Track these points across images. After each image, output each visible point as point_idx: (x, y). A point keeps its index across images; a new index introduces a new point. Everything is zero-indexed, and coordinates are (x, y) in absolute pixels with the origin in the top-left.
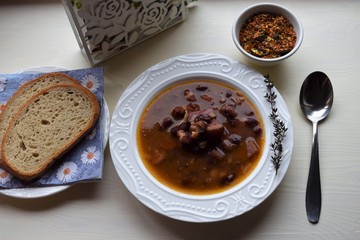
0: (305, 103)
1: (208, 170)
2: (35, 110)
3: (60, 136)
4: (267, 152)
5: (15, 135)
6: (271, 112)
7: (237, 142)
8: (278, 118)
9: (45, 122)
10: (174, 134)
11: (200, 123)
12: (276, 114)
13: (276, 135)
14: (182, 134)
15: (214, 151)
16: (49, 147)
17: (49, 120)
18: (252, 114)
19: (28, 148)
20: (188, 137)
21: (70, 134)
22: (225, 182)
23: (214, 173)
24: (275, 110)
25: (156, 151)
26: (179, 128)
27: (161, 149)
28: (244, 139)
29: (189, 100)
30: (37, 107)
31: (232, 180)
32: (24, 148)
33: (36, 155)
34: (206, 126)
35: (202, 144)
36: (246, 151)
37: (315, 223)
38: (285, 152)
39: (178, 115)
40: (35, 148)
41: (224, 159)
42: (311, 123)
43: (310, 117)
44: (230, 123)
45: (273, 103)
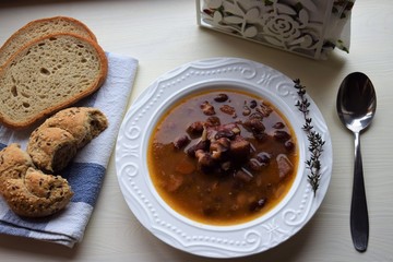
0: (344, 111)
1: (234, 196)
2: (37, 54)
3: (58, 90)
4: (302, 170)
5: (9, 76)
6: (304, 123)
7: (266, 161)
8: (313, 130)
9: (44, 71)
10: (192, 155)
11: (222, 140)
12: (311, 125)
13: (311, 150)
14: (201, 155)
15: (239, 172)
16: (42, 100)
17: (50, 70)
18: (282, 126)
19: (20, 95)
20: (208, 157)
21: (69, 92)
22: (254, 209)
23: (241, 199)
24: (309, 121)
25: (172, 176)
26: (197, 147)
27: (177, 174)
28: (274, 157)
29: (207, 113)
30: (40, 51)
31: (263, 206)
32: (16, 94)
33: (26, 105)
34: (229, 144)
35: (226, 166)
36: (277, 171)
37: (363, 251)
38: (323, 170)
39: (196, 132)
40: (27, 97)
41: (253, 181)
42: (351, 133)
43: (350, 127)
44: (257, 138)
45: (306, 112)
